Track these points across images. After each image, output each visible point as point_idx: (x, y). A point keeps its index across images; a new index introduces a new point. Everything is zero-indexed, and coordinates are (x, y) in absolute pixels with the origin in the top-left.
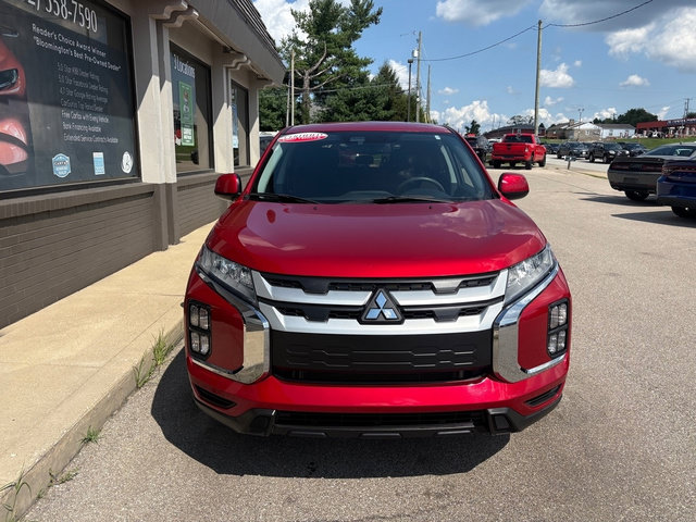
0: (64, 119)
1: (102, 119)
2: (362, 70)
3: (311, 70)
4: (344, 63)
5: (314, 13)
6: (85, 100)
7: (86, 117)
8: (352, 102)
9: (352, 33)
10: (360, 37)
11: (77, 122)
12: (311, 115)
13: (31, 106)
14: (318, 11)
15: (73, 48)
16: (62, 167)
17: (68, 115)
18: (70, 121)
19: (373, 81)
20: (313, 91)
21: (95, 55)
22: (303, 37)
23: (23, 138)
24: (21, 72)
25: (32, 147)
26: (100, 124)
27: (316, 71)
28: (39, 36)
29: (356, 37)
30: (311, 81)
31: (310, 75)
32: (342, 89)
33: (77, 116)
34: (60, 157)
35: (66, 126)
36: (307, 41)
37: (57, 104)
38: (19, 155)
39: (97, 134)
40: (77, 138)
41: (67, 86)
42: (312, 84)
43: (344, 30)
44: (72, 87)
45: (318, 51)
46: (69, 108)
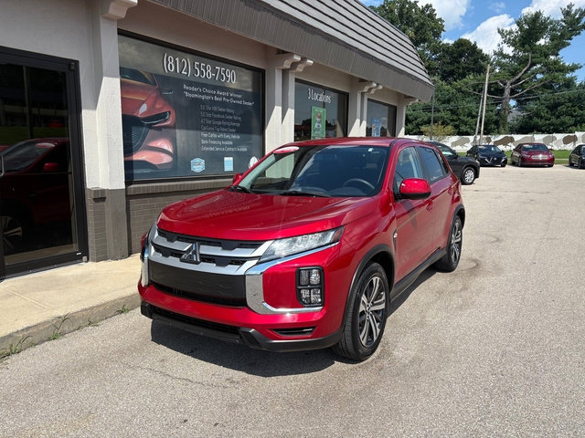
0: (202, 137)
1: (234, 137)
2: (568, 76)
3: (513, 80)
4: (549, 70)
5: (521, 28)
6: (221, 126)
7: (221, 136)
8: (553, 107)
9: (560, 42)
10: (569, 44)
11: (213, 139)
12: (509, 120)
13: (177, 131)
14: (526, 27)
15: (213, 95)
16: (198, 166)
17: (206, 135)
18: (207, 139)
19: (580, 85)
20: (513, 98)
21: (232, 97)
22: (509, 50)
23: (170, 150)
24: (173, 113)
25: (176, 154)
26: (232, 140)
27: (519, 80)
28: (188, 91)
29: (565, 45)
30: (511, 89)
31: (511, 84)
32: (545, 95)
33: (212, 135)
34: (198, 160)
35: (203, 142)
36: (511, 55)
37: (198, 128)
38: (167, 159)
39: (229, 146)
40: (212, 149)
41: (208, 118)
42: (513, 92)
43: (552, 40)
44: (211, 119)
45: (523, 62)
46: (207, 131)
